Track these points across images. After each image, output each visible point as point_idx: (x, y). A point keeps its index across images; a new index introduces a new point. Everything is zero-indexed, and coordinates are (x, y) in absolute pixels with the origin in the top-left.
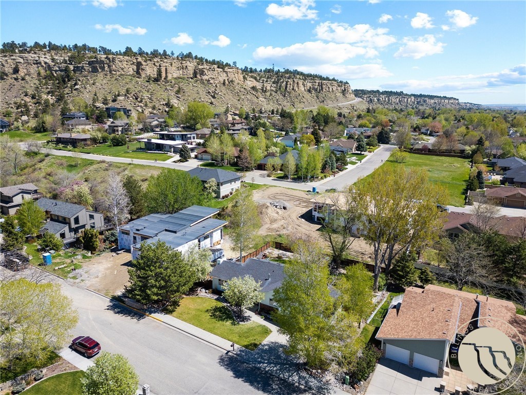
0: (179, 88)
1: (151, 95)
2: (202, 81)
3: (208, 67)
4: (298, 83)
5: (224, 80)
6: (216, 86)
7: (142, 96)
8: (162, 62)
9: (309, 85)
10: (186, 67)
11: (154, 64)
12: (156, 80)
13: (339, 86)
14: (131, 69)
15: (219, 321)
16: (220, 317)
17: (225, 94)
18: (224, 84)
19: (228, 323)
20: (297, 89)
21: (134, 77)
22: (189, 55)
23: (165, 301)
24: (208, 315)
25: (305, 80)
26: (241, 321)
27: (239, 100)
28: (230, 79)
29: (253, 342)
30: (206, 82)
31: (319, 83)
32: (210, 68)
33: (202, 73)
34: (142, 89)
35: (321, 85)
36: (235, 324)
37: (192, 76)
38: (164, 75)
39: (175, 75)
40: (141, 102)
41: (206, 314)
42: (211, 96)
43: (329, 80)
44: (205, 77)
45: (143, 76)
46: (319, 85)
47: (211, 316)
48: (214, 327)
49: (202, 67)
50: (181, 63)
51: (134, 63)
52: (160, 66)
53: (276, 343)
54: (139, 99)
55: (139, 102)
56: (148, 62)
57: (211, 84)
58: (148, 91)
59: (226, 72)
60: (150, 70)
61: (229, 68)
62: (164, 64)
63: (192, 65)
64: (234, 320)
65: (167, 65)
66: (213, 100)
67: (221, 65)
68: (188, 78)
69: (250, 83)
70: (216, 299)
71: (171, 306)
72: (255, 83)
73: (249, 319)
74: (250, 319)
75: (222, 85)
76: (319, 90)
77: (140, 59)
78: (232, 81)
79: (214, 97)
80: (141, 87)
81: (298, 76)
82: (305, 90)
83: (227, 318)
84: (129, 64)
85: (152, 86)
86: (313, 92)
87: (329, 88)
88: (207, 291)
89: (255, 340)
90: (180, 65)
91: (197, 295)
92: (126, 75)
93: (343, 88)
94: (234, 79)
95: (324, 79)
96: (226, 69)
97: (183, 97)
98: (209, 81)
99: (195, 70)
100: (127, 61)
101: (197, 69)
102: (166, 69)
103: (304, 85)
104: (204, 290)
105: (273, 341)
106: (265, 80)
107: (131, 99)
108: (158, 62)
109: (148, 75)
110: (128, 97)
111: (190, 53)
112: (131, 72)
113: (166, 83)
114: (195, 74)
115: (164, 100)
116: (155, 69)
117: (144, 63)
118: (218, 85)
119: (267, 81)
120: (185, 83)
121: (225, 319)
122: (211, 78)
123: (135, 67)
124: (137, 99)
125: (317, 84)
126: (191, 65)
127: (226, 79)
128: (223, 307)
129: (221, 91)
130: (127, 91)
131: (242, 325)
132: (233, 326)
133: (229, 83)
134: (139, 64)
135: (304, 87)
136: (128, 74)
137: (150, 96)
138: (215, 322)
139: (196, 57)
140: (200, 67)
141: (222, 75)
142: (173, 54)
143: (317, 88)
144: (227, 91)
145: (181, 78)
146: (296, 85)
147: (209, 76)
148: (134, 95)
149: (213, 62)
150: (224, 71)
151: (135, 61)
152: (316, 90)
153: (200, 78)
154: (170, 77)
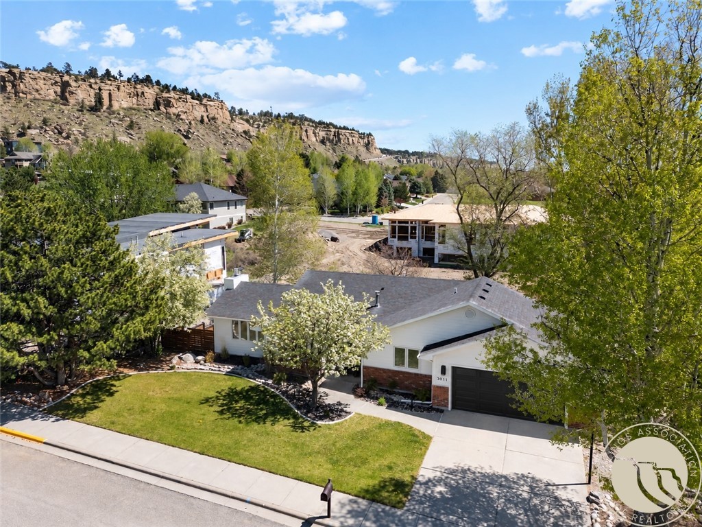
0: (132, 122)
1: (84, 129)
2: (168, 116)
3: (177, 97)
4: (306, 131)
5: (202, 117)
6: (190, 123)
7: (69, 130)
8: (103, 84)
9: (322, 134)
10: (143, 93)
11: (91, 86)
12: (95, 109)
13: (360, 137)
14: (52, 92)
15: (247, 423)
16: (248, 412)
17: (203, 135)
18: (202, 121)
19: (282, 426)
20: (306, 140)
21: (56, 103)
22: (147, 80)
23: (66, 383)
24: (211, 413)
25: (316, 127)
26: (321, 418)
27: (225, 144)
28: (211, 116)
29: (387, 475)
30: (174, 117)
31: (335, 133)
32: (180, 98)
33: (168, 104)
34: (69, 120)
35: (337, 135)
36: (303, 429)
37: (152, 107)
38: (106, 102)
39: (125, 105)
40: (68, 137)
41: (205, 408)
42: (183, 135)
43: (348, 129)
44: (172, 110)
45: (72, 101)
46: (335, 135)
47: (221, 412)
48: (237, 442)
49: (167, 95)
50: (135, 88)
51: (56, 82)
52: (100, 89)
53: (464, 471)
54: (64, 135)
55: (65, 138)
56: (80, 82)
57: (182, 119)
58: (80, 124)
59: (205, 106)
60: (84, 94)
61: (208, 100)
62: (108, 87)
63: (151, 91)
64: (295, 417)
65: (111, 88)
66: (186, 141)
67: (197, 97)
68: (146, 109)
69: (240, 126)
70: (228, 374)
71: (83, 396)
72: (246, 127)
73: (342, 410)
74: (347, 409)
75: (199, 123)
76: (336, 142)
77: (66, 78)
78: (214, 118)
79: (187, 137)
80: (69, 118)
81: (306, 123)
82: (317, 140)
83: (273, 414)
84: (49, 83)
85: (88, 117)
86: (328, 143)
87: (348, 139)
88: (200, 358)
89: (390, 468)
90: (133, 90)
91: (172, 368)
92: (44, 100)
93: (366, 140)
94: (217, 116)
95: (340, 128)
96: (205, 101)
97: (137, 135)
98: (178, 115)
99: (156, 99)
100: (44, 79)
101: (160, 98)
102: (110, 94)
103: (314, 133)
104: (189, 357)
105: (451, 466)
106: (261, 124)
107: (51, 133)
108: (96, 83)
109: (80, 100)
110: (46, 131)
111: (148, 77)
112: (52, 96)
113: (110, 114)
114: (157, 104)
115: (107, 136)
116: (92, 93)
117: (73, 84)
118: (193, 122)
119: (263, 126)
120: (141, 116)
121: (266, 416)
122: (182, 111)
123: (59, 90)
124: (60, 133)
125: (333, 133)
126: (150, 93)
127: (205, 115)
128: (255, 389)
129: (198, 131)
130: (45, 122)
131: (329, 428)
132: (299, 433)
133: (209, 121)
134: (65, 85)
135: (315, 136)
136: (47, 98)
137: (83, 131)
138: (236, 428)
139: (158, 83)
140: (165, 95)
141: (197, 109)
142: (121, 75)
143: (333, 139)
144: (208, 131)
145: (134, 109)
146: (304, 133)
147: (179, 109)
148: (56, 128)
149: (185, 91)
150: (201, 104)
151: (58, 79)
152: (331, 141)
153: (165, 111)
154: (116, 106)
